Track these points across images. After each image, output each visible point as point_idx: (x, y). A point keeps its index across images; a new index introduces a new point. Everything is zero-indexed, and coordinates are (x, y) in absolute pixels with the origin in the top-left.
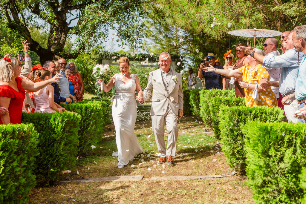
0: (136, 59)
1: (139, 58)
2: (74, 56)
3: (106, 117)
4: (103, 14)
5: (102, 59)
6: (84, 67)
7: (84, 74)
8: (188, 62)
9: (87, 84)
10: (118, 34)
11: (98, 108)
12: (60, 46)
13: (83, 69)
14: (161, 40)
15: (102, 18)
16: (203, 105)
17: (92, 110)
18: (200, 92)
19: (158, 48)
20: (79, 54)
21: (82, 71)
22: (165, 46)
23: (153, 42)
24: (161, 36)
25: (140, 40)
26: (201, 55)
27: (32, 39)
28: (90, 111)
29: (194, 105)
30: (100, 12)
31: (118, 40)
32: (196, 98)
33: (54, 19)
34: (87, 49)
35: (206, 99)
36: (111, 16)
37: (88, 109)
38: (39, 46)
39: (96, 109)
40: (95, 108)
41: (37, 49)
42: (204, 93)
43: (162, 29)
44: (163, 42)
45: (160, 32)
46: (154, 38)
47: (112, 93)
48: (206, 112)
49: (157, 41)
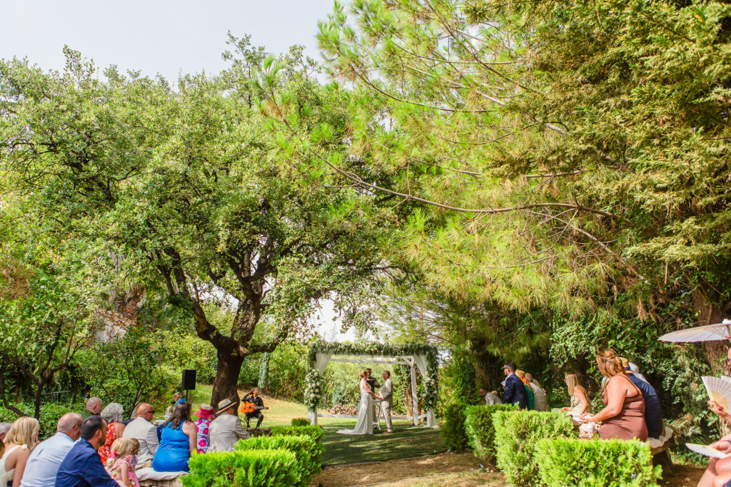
0: (367, 352)
1: (372, 350)
2: (270, 348)
3: (312, 462)
4: (308, 272)
5: (315, 353)
6: (293, 364)
7: (293, 374)
8: (441, 355)
9: (297, 389)
10: (336, 306)
11: (286, 464)
12: (246, 332)
13: (293, 367)
14: (402, 325)
15: (306, 279)
16: (503, 444)
17: (271, 469)
18: (493, 415)
19: (399, 335)
20: (277, 344)
21: (290, 369)
22: (407, 334)
23: (391, 328)
24: (402, 319)
25: (373, 324)
26: (469, 344)
27: (208, 322)
28: (265, 472)
29: (475, 436)
30: (305, 269)
31: (336, 318)
32: (480, 424)
33: (240, 290)
34: (290, 336)
35: (508, 431)
36: (323, 277)
37: (261, 468)
38: (215, 332)
39: (282, 465)
40: (277, 464)
41: (212, 337)
42: (504, 418)
43: (404, 309)
44: (405, 328)
45: (401, 314)
46: (392, 321)
47: (333, 401)
48: (513, 460)
49: (397, 326)
